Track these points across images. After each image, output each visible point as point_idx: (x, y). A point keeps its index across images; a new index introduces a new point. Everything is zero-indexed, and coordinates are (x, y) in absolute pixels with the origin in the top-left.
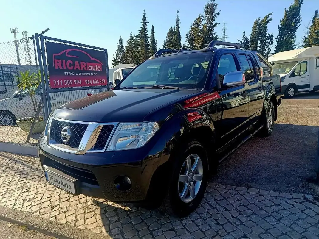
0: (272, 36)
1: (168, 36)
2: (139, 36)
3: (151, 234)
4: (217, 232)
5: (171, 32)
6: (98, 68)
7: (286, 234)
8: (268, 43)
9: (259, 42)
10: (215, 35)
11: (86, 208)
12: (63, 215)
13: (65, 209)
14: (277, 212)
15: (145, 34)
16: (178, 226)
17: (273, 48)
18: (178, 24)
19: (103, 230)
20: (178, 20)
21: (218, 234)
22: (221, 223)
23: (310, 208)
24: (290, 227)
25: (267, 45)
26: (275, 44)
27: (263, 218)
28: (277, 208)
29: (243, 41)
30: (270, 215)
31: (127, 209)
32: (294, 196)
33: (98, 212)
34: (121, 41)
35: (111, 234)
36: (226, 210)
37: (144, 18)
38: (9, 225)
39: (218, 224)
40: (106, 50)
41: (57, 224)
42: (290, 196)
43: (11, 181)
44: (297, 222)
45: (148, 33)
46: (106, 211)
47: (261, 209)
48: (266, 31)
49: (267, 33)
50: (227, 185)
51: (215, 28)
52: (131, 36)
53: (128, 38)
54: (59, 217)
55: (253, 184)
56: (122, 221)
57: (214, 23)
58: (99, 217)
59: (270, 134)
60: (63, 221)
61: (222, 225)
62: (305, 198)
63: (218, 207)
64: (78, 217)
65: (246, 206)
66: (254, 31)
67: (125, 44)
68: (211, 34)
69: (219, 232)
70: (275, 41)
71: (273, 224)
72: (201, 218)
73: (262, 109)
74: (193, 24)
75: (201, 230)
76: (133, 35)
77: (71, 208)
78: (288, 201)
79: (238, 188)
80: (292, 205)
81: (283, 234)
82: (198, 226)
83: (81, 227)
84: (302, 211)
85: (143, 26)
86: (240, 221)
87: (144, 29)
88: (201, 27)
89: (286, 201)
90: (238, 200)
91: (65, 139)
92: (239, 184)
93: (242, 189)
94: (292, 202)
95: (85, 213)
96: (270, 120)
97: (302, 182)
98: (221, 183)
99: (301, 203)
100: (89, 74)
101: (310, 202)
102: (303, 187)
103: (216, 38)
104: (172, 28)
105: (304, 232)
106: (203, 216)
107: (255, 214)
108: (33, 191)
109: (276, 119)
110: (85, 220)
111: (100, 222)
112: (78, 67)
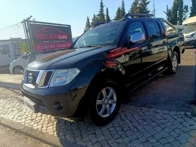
0: (187, 7)
1: (117, 14)
2: (99, 15)
3: (81, 136)
4: (121, 136)
5: (119, 10)
6: (65, 37)
7: (165, 138)
8: (185, 11)
9: (178, 12)
10: (147, 10)
11: (50, 120)
12: (36, 125)
13: (38, 121)
14: (164, 124)
15: (103, 14)
16: (98, 131)
17: (188, 14)
18: (123, 5)
19: (55, 133)
20: (123, 3)
21: (121, 137)
22: (125, 130)
23: (187, 121)
24: (169, 133)
25: (184, 13)
26: (190, 12)
27: (153, 128)
28: (164, 121)
29: (167, 12)
30: (159, 125)
31: (72, 121)
32: (178, 113)
33: (55, 123)
34: (88, 19)
35: (59, 136)
36: (131, 122)
37: (102, 4)
38: (8, 129)
39: (123, 130)
40: (70, 26)
41: (32, 129)
42: (176, 113)
43: (15, 105)
44: (175, 130)
45: (104, 12)
46: (60, 122)
47: (154, 122)
48: (183, 4)
49: (184, 5)
50: (136, 106)
51: (147, 5)
52: (94, 16)
53: (93, 17)
54: (34, 125)
55: (153, 106)
56: (67, 128)
57: (147, 2)
58: (55, 126)
59: (174, 73)
60: (35, 128)
61: (125, 131)
62: (185, 114)
63: (126, 120)
64: (44, 126)
65: (144, 120)
66: (175, 4)
67: (91, 21)
68: (145, 9)
69: (122, 136)
70: (189, 10)
71: (158, 131)
72: (113, 127)
73: (167, 57)
74: (133, 4)
75: (111, 134)
76: (96, 15)
77: (41, 120)
78: (173, 116)
79: (142, 108)
80: (175, 119)
81: (163, 138)
82: (110, 132)
83: (44, 131)
84: (181, 123)
85: (101, 8)
86: (138, 129)
87: (102, 10)
88: (138, 5)
89: (171, 117)
90: (140, 116)
91: (30, 80)
92: (144, 106)
93: (145, 109)
94: (176, 117)
95: (48, 123)
96: (174, 64)
97: (187, 104)
98: (132, 105)
99: (182, 118)
100: (59, 41)
101: (188, 117)
102: (186, 107)
103: (149, 12)
104: (119, 8)
105: (178, 137)
106: (115, 125)
107: (148, 125)
108: (24, 111)
109: (179, 63)
110: (47, 127)
111: (55, 129)
112: (52, 38)
